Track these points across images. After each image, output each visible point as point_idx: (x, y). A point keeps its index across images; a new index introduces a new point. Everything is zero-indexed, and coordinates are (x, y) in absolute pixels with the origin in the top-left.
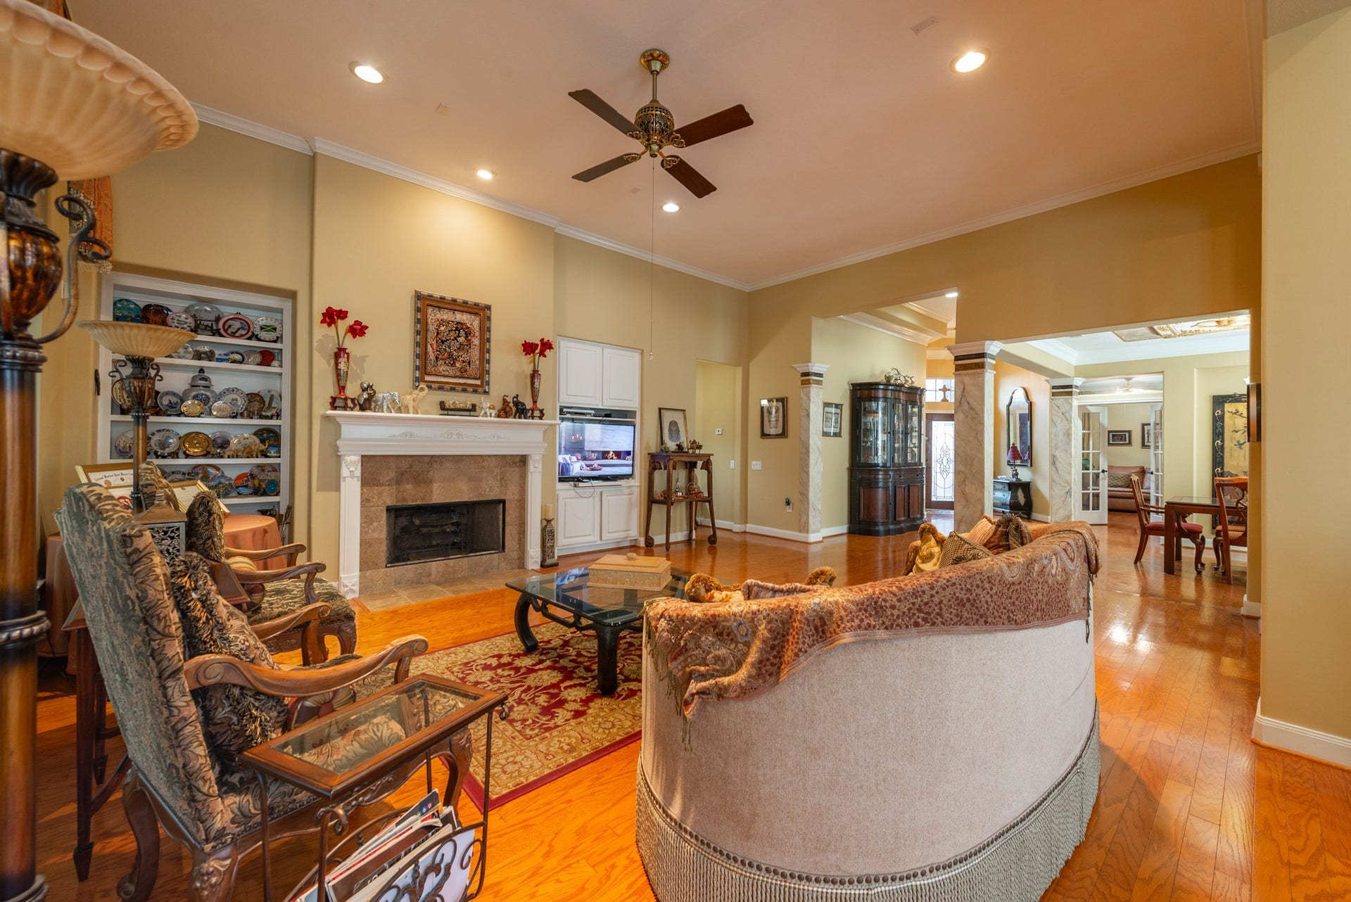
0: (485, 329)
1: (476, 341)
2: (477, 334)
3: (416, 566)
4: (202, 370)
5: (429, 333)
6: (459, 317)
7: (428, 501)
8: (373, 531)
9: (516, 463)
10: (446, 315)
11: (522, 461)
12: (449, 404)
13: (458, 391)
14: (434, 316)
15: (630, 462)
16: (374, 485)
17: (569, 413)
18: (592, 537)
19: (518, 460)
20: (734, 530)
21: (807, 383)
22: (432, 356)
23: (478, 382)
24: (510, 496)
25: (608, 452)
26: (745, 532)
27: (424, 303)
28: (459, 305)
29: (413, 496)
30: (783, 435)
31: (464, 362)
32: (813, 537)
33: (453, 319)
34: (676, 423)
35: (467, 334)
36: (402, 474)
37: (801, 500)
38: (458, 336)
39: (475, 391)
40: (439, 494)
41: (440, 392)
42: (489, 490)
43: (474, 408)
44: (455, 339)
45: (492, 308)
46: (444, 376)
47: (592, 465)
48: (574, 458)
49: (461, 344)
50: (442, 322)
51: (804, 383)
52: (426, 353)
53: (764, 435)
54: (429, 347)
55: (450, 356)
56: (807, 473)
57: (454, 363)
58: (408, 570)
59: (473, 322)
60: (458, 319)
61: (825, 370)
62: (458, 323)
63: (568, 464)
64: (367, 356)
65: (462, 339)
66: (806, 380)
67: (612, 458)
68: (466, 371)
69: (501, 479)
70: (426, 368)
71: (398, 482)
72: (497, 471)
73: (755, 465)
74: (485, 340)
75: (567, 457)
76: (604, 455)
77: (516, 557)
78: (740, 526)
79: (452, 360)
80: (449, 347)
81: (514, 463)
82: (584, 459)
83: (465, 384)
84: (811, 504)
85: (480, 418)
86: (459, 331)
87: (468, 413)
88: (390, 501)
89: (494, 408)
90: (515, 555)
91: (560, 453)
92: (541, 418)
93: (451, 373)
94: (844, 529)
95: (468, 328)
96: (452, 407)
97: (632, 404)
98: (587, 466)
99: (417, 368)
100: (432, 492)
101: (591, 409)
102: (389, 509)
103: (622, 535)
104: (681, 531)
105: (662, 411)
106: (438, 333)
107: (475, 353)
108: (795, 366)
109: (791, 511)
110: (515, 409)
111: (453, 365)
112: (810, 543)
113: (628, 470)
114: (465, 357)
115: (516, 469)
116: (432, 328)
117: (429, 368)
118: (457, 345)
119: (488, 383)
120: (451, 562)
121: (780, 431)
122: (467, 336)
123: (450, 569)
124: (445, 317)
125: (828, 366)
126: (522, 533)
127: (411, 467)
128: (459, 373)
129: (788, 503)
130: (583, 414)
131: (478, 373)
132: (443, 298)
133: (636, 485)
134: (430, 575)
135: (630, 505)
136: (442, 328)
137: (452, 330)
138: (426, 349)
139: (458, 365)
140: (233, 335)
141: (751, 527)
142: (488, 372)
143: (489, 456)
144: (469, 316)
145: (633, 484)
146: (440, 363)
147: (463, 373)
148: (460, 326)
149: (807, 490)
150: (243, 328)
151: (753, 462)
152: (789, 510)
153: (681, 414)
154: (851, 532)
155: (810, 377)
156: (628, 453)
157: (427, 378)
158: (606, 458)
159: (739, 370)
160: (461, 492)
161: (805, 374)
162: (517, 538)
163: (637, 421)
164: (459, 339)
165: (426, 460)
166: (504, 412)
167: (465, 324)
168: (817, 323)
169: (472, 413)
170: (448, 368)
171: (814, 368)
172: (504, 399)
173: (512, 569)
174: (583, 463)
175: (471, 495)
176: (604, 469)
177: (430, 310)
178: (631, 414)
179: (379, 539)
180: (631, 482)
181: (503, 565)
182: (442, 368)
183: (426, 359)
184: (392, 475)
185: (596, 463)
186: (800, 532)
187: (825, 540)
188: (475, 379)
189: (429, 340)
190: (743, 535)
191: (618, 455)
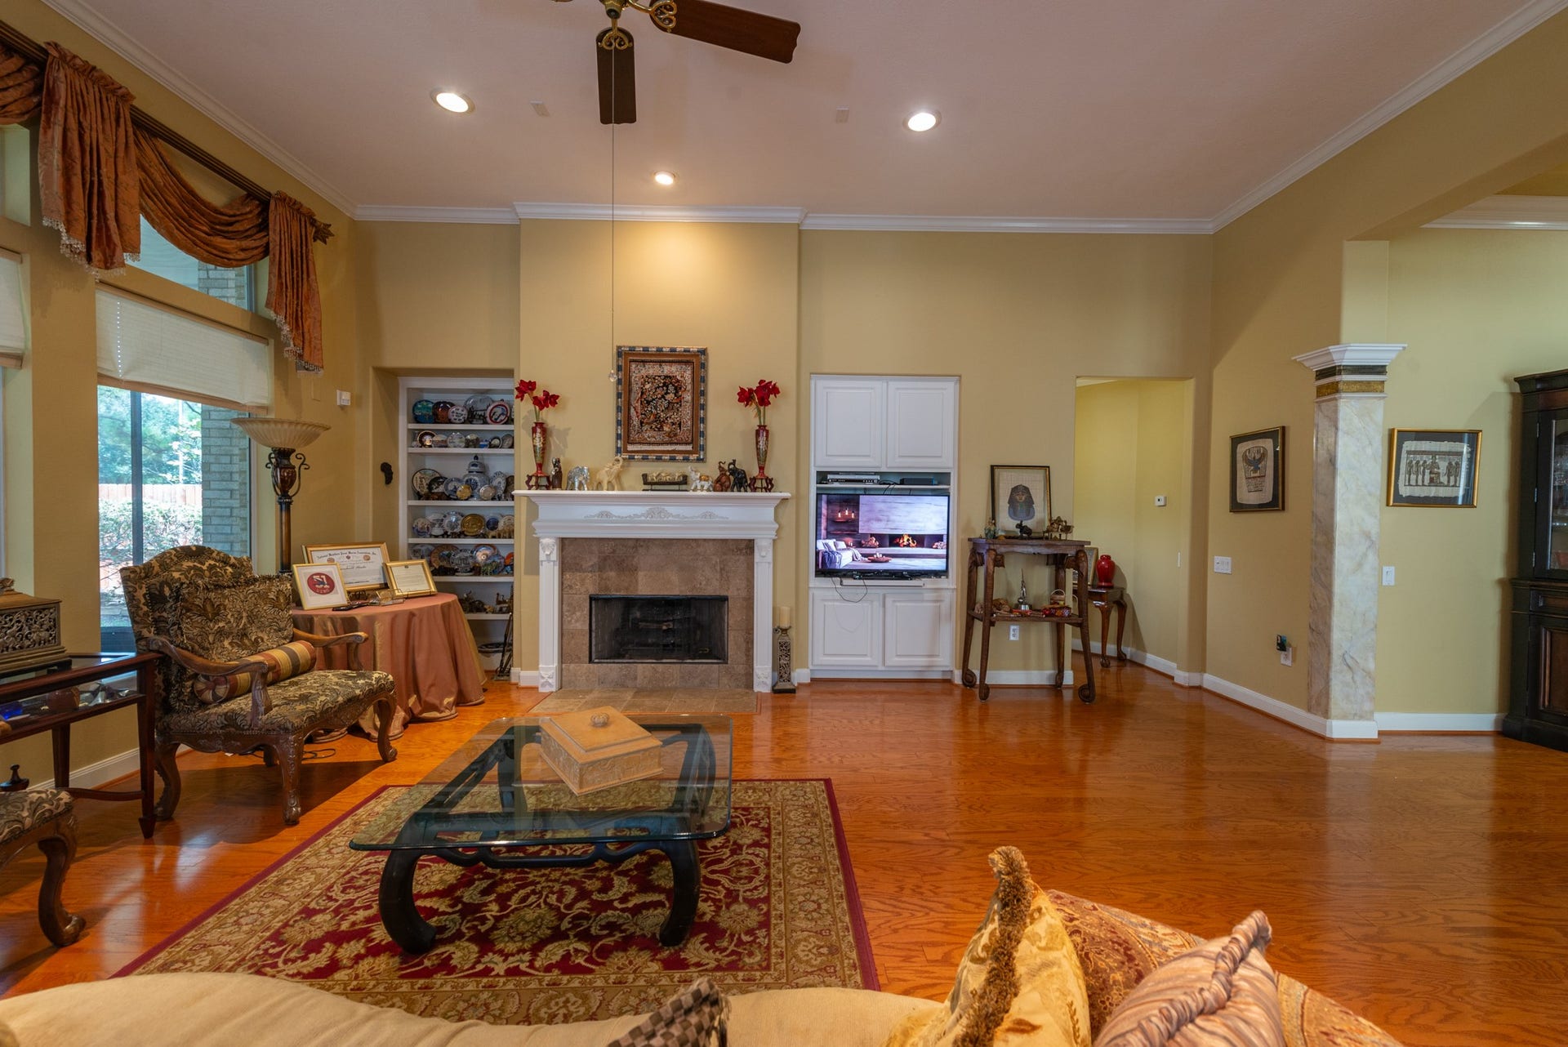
0: (700, 380)
1: (688, 397)
2: (689, 387)
3: (620, 665)
4: (476, 457)
5: (633, 394)
6: (667, 369)
7: (631, 594)
8: (577, 621)
9: (741, 550)
10: (652, 370)
11: (748, 546)
12: (653, 476)
13: (665, 461)
14: (639, 372)
15: (943, 552)
16: (576, 570)
17: (837, 480)
18: (868, 659)
19: (743, 546)
20: (1176, 680)
21: (1334, 389)
22: (636, 422)
23: (689, 448)
24: (733, 591)
25: (901, 536)
26: (1199, 688)
27: (628, 358)
28: (666, 355)
29: (618, 587)
30: (1277, 503)
31: (673, 424)
32: (1339, 728)
33: (660, 373)
34: (1026, 489)
35: (676, 390)
36: (605, 559)
37: (1311, 644)
38: (667, 393)
39: (686, 460)
40: (645, 587)
41: (645, 463)
42: (708, 585)
43: (684, 481)
44: (663, 397)
45: (709, 351)
46: (650, 444)
47: (872, 555)
48: (842, 545)
49: (669, 403)
50: (648, 379)
51: (1321, 392)
52: (629, 418)
53: (1237, 507)
54: (632, 410)
55: (657, 418)
56: (1328, 587)
57: (662, 426)
58: (613, 670)
59: (685, 374)
60: (666, 372)
61: (1393, 356)
62: (666, 377)
63: (832, 552)
64: (569, 429)
65: (670, 397)
66: (1328, 386)
67: (908, 545)
68: (675, 435)
69: (721, 569)
70: (629, 436)
71: (601, 569)
72: (715, 559)
73: (1220, 564)
74: (700, 393)
75: (831, 542)
76: (894, 540)
77: (743, 672)
78: (1187, 674)
79: (659, 423)
80: (656, 408)
81: (738, 549)
82: (859, 545)
83: (674, 451)
84: (1336, 655)
85: (691, 493)
86: (667, 387)
87: (676, 487)
88: (593, 590)
89: (707, 480)
90: (740, 669)
91: (817, 538)
92: (767, 490)
93: (658, 439)
94: (1486, 721)
95: (678, 381)
96: (655, 480)
97: (943, 460)
98: (864, 555)
99: (618, 437)
100: (637, 581)
101: (876, 473)
102: (592, 599)
103: (922, 661)
104: (1040, 668)
105: (997, 471)
106: (642, 393)
107: (686, 412)
108: (1298, 358)
109: (1289, 663)
110: (734, 480)
111: (660, 429)
112: (1331, 741)
113: (938, 564)
114: (675, 417)
115: (742, 557)
116: (636, 388)
117: (634, 436)
118: (665, 403)
119: (703, 448)
120: (660, 667)
121: (1267, 496)
122: (677, 392)
123: (658, 675)
124: (651, 372)
125: (1399, 347)
126: (749, 642)
127: (614, 551)
128: (667, 439)
129: (1282, 646)
130: (860, 481)
131: (690, 437)
132: (646, 349)
133: (951, 588)
134: (636, 678)
135: (938, 618)
136: (647, 386)
137: (659, 387)
138: (629, 413)
139: (666, 429)
140: (495, 422)
141: (1210, 681)
142: (703, 434)
143: (705, 540)
144: (679, 367)
145: (946, 586)
146: (645, 428)
147: (672, 439)
148: (669, 381)
149: (1328, 626)
150: (502, 414)
151: (1217, 559)
152: (1285, 660)
153: (1040, 475)
154: (1506, 732)
155: (1337, 378)
156: (939, 538)
157: (630, 448)
158: (898, 545)
159: (1188, 389)
160: (672, 585)
161: (1322, 374)
162: (744, 646)
163: (953, 488)
164: (667, 397)
165: (631, 544)
166: (720, 485)
167: (675, 377)
168: (1354, 253)
169: (684, 487)
170: (654, 434)
171: (1348, 355)
172: (720, 467)
173: (738, 687)
174: (857, 552)
175: (683, 588)
176: (893, 560)
177: (633, 366)
178: (944, 477)
179: (582, 630)
180: (943, 582)
181: (725, 680)
182: (648, 434)
183: (629, 424)
184: (595, 560)
185: (879, 552)
186: (1309, 710)
187: (1383, 738)
188: (687, 444)
189: (634, 403)
190: (1194, 693)
191: (919, 540)
